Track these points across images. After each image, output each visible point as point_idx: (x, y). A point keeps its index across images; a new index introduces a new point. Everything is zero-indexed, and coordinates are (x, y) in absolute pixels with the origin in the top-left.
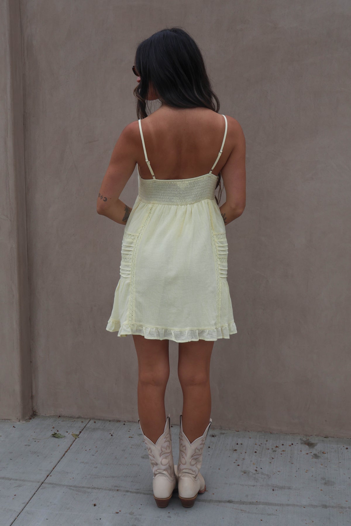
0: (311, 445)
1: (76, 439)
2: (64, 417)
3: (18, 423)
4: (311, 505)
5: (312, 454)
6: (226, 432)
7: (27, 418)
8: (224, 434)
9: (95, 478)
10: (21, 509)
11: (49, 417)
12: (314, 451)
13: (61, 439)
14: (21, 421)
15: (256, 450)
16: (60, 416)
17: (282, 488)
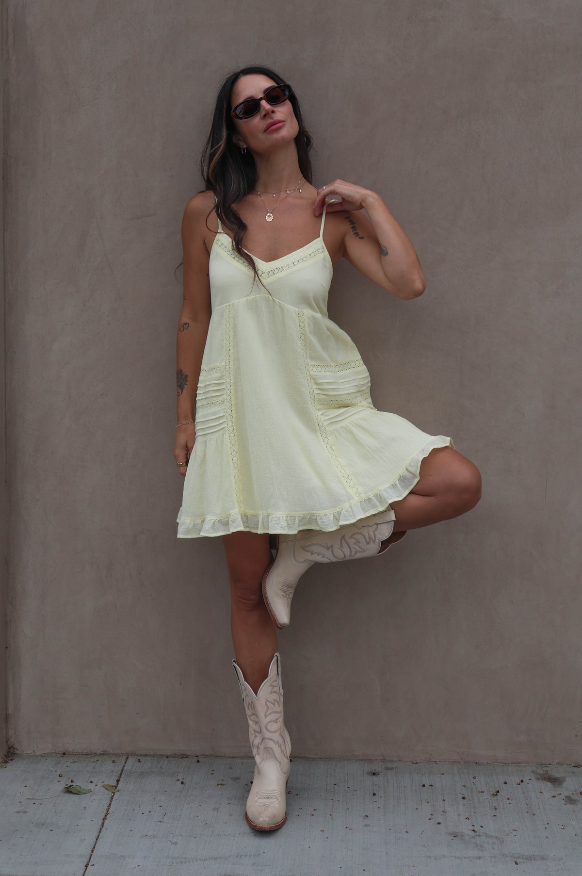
0: (555, 781)
1: (114, 793)
2: (73, 754)
5: (563, 796)
6: (395, 766)
8: (391, 769)
12: (564, 791)
13: (84, 795)
15: (460, 795)
16: (64, 754)
17: (530, 858)
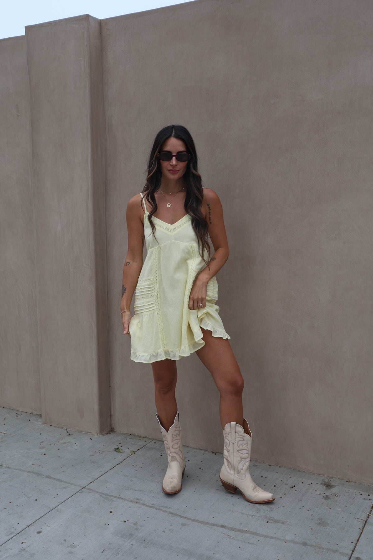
0: (328, 486)
1: (132, 454)
2: (134, 435)
3: (96, 436)
4: (293, 541)
5: (325, 495)
6: (259, 465)
7: (105, 432)
8: (256, 466)
9: (126, 489)
10: (54, 506)
11: (122, 434)
12: (328, 493)
13: (120, 453)
14: (98, 435)
15: (275, 484)
16: (131, 434)
17: (276, 521)
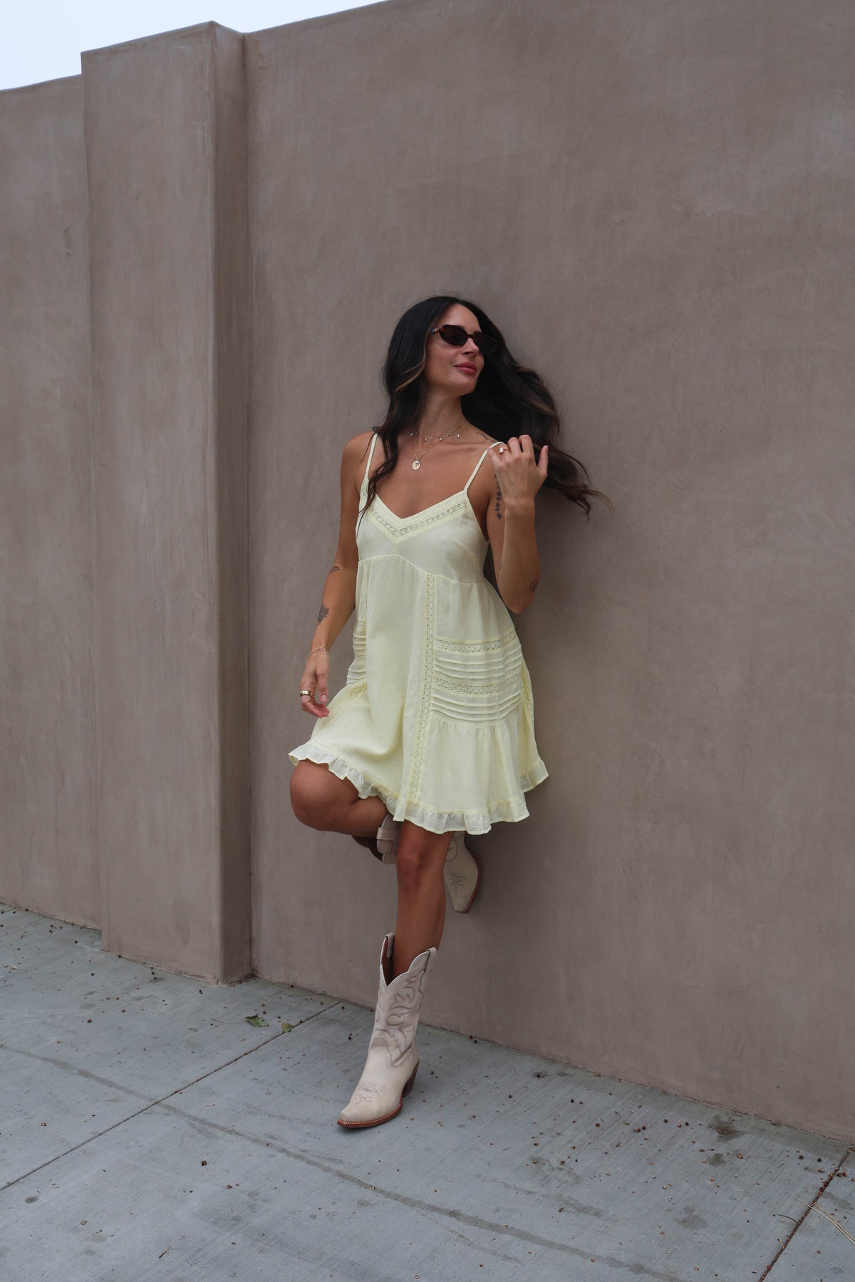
0: (726, 1132)
1: (284, 1032)
2: (299, 988)
3: (214, 986)
4: (612, 1259)
5: (712, 1154)
6: (573, 1073)
7: (236, 978)
8: (565, 1075)
9: (250, 1113)
10: (81, 1142)
11: (274, 984)
12: (722, 1149)
13: (257, 1028)
14: (220, 984)
15: (599, 1121)
16: (292, 986)
17: (583, 1210)
